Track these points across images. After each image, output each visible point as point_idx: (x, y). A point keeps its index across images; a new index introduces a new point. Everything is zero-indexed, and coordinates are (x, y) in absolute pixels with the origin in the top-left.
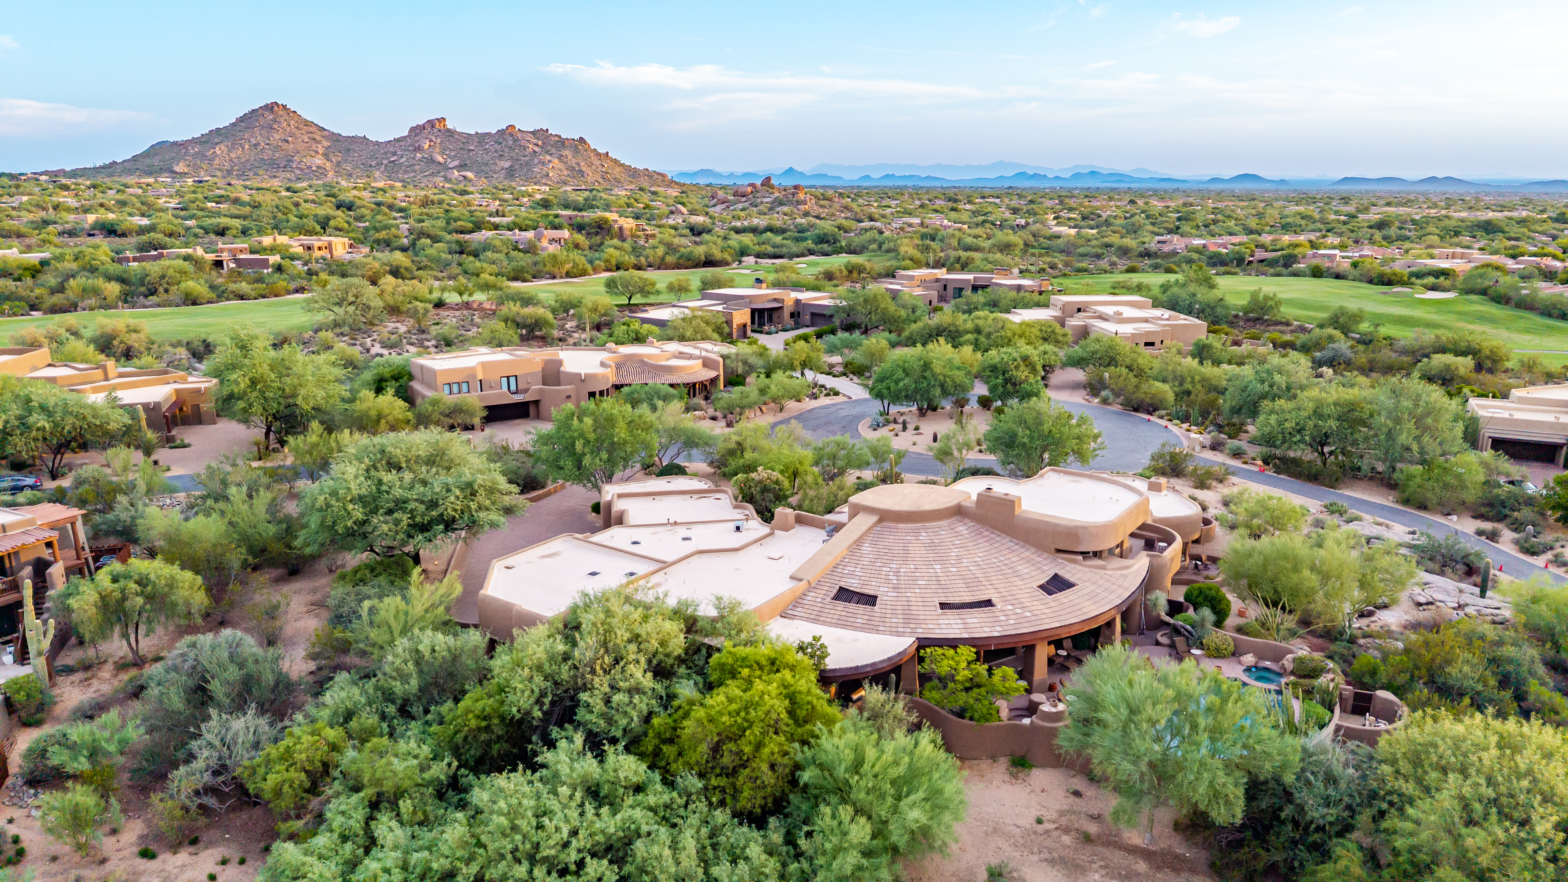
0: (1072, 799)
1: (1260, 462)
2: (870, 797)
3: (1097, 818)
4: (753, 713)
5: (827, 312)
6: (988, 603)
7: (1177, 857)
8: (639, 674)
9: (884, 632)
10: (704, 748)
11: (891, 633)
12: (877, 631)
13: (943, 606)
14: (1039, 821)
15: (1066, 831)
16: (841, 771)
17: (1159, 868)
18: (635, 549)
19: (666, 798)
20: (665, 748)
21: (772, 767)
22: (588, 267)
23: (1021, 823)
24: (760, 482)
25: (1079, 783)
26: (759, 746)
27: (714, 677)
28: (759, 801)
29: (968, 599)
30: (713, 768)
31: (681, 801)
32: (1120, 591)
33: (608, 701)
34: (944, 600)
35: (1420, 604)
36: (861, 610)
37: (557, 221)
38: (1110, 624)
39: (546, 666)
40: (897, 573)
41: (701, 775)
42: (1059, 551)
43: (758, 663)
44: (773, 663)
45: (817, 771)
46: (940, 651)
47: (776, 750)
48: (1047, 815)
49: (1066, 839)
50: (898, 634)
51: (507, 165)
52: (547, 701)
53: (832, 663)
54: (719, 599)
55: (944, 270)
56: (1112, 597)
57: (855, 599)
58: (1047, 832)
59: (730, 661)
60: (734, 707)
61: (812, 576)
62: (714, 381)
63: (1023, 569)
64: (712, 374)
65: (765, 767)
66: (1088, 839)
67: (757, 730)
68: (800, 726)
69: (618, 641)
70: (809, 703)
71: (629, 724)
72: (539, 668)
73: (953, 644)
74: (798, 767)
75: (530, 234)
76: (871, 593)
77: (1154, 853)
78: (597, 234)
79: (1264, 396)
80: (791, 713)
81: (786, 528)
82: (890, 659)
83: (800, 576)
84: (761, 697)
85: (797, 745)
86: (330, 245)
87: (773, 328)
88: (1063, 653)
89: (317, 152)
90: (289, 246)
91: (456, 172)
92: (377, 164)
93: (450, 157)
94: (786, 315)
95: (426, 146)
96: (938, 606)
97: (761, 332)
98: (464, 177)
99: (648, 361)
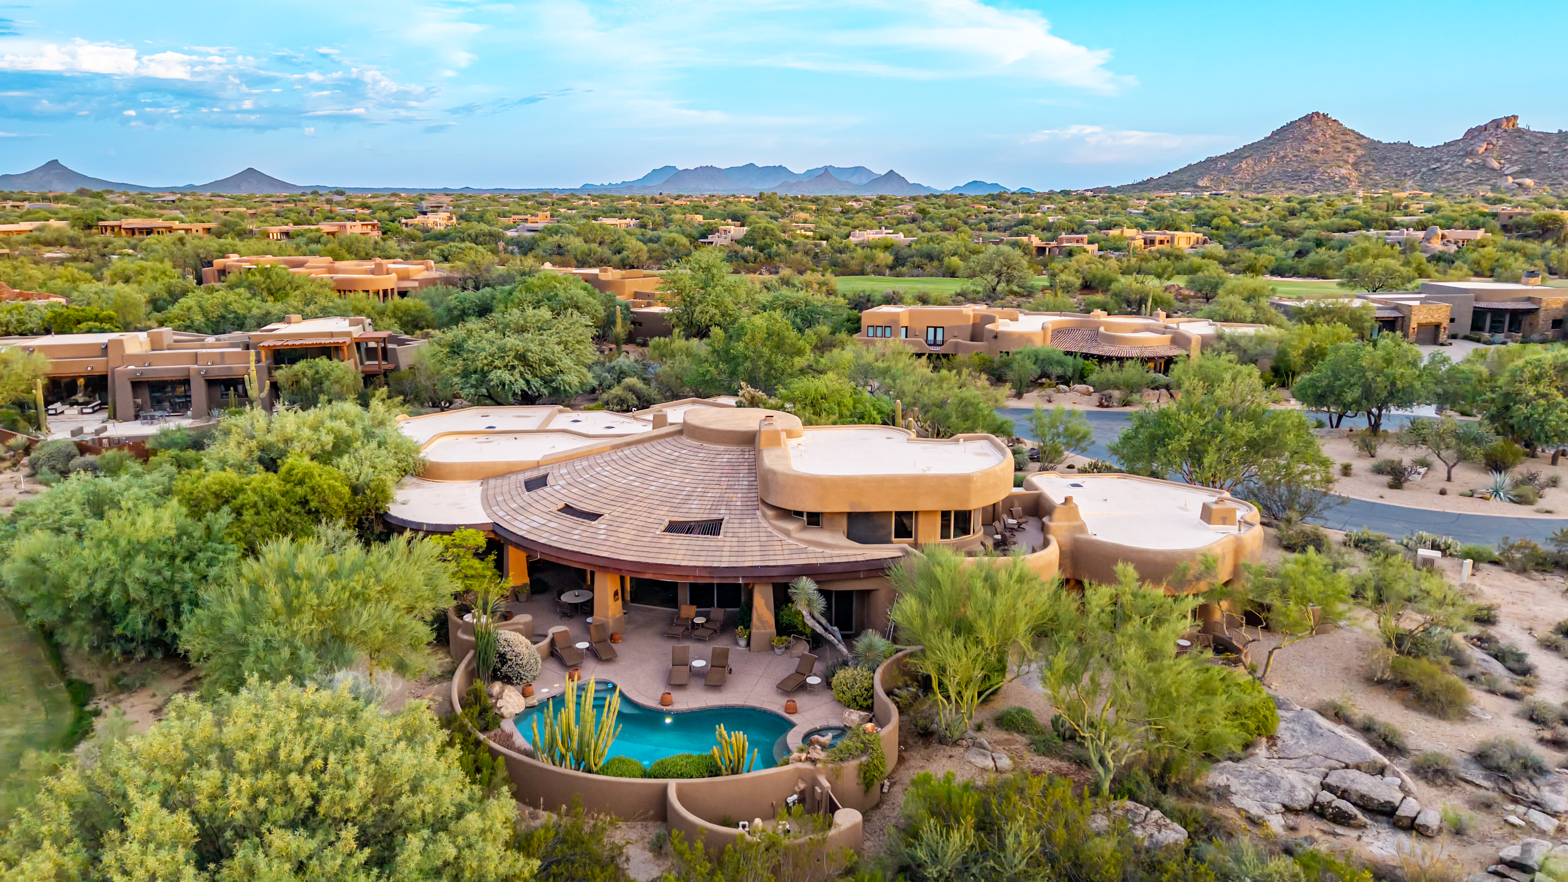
6: (596, 517)
11: (490, 513)
12: (489, 509)
13: (564, 507)
29: (589, 509)
34: (573, 503)
42: (761, 500)
57: (534, 483)
61: (547, 459)
86: (1173, 238)
87: (1500, 337)
88: (700, 620)
89: (1347, 162)
90: (1133, 239)
91: (1510, 179)
92: (1414, 173)
93: (1509, 161)
94: (1543, 320)
95: (1481, 150)
96: (561, 505)
97: (1478, 341)
98: (1520, 185)
99: (1102, 329)
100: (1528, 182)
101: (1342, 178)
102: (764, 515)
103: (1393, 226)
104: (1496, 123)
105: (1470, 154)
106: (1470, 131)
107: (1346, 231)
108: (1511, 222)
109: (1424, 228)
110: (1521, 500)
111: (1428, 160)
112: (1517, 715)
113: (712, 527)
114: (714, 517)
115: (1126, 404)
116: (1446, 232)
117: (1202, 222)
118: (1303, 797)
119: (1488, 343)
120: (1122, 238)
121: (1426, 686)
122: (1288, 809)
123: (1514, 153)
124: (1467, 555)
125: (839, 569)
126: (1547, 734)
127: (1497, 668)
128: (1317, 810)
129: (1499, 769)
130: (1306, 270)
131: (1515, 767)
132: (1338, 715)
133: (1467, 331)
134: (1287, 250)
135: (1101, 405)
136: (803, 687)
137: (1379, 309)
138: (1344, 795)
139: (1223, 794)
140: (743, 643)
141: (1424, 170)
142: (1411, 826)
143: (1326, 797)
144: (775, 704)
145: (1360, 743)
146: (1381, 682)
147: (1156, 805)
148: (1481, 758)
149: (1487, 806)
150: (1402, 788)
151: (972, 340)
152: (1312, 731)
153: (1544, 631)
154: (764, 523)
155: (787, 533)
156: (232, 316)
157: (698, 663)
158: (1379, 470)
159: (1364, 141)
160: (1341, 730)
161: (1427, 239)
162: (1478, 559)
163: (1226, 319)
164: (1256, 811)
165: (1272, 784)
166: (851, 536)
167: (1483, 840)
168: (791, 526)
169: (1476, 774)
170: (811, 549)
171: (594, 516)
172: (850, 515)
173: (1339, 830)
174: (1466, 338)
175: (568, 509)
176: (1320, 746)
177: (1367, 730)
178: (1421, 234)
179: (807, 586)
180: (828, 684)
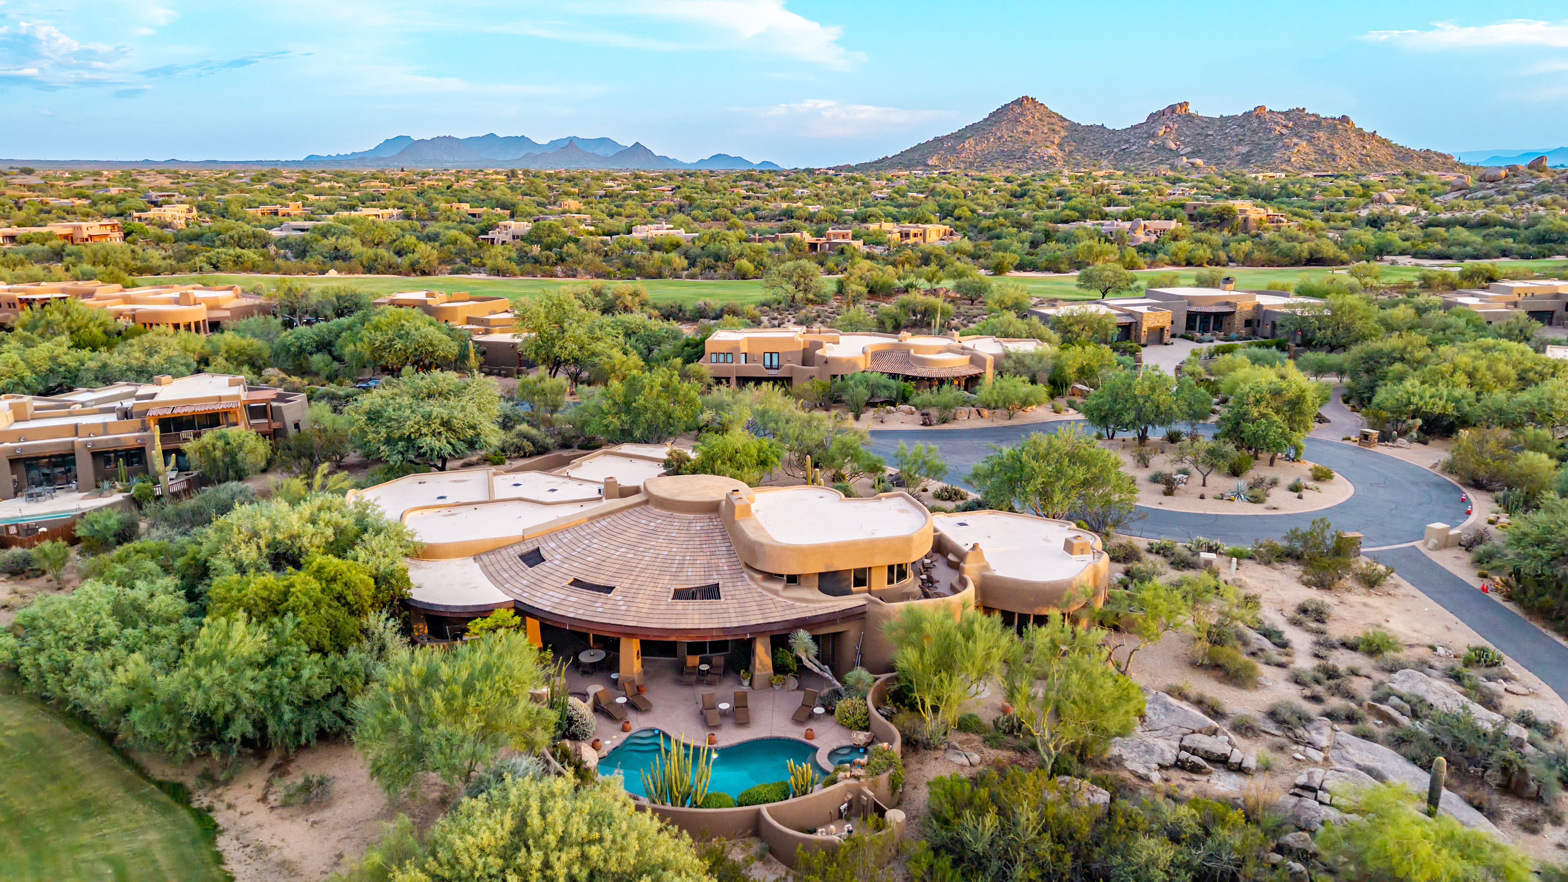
9: (503, 589)
11: (506, 591)
12: (501, 587)
13: (574, 582)
29: (599, 582)
34: (583, 578)
42: (746, 565)
50: (509, 593)
57: (531, 558)
61: (531, 533)
86: (925, 231)
87: (1208, 336)
88: (704, 667)
89: (1053, 143)
90: (890, 232)
91: (1185, 159)
92: (1108, 153)
93: (1184, 143)
94: (1238, 322)
95: (1161, 133)
96: (571, 580)
97: (1192, 339)
98: (1192, 164)
99: (912, 352)
100: (1199, 162)
101: (1050, 157)
102: (752, 578)
103: (1105, 216)
104: (1172, 108)
105: (1153, 136)
106: (1152, 115)
107: (1066, 222)
108: (1195, 212)
109: (1130, 219)
110: (1256, 500)
111: (1119, 141)
112: (1287, 680)
113: (711, 592)
114: (711, 582)
115: (944, 421)
116: (1147, 222)
117: (945, 213)
118: (1170, 758)
119: (1200, 341)
120: (881, 233)
121: (1232, 667)
122: (1161, 767)
123: (1187, 136)
124: (1233, 554)
125: (823, 619)
126: (1308, 692)
127: (1266, 643)
128: (1180, 765)
129: (1285, 722)
130: (1044, 265)
131: (1294, 720)
132: (1182, 695)
133: (1183, 331)
134: (1022, 242)
135: (924, 424)
136: (812, 716)
137: (1118, 315)
138: (1194, 752)
139: (1119, 761)
140: (746, 683)
141: (1116, 150)
142: (1240, 769)
143: (1184, 755)
144: (796, 733)
145: (1196, 712)
146: (1201, 665)
147: (1082, 776)
148: (1272, 715)
149: (1281, 748)
150: (1229, 743)
151: (803, 365)
152: (1167, 708)
153: (1290, 612)
154: (753, 585)
155: (776, 593)
156: (62, 369)
157: (724, 706)
158: (1155, 479)
159: (1066, 123)
160: (1184, 705)
161: (1133, 230)
162: (1239, 556)
163: (1006, 335)
164: (1142, 771)
165: (1149, 750)
166: (822, 589)
167: (1283, 772)
168: (779, 586)
169: (1270, 727)
170: (798, 604)
171: (609, 589)
172: (821, 575)
173: (1195, 777)
174: (1182, 337)
175: (577, 583)
176: (1174, 719)
177: (1199, 703)
178: (1128, 225)
179: (803, 637)
180: (830, 712)
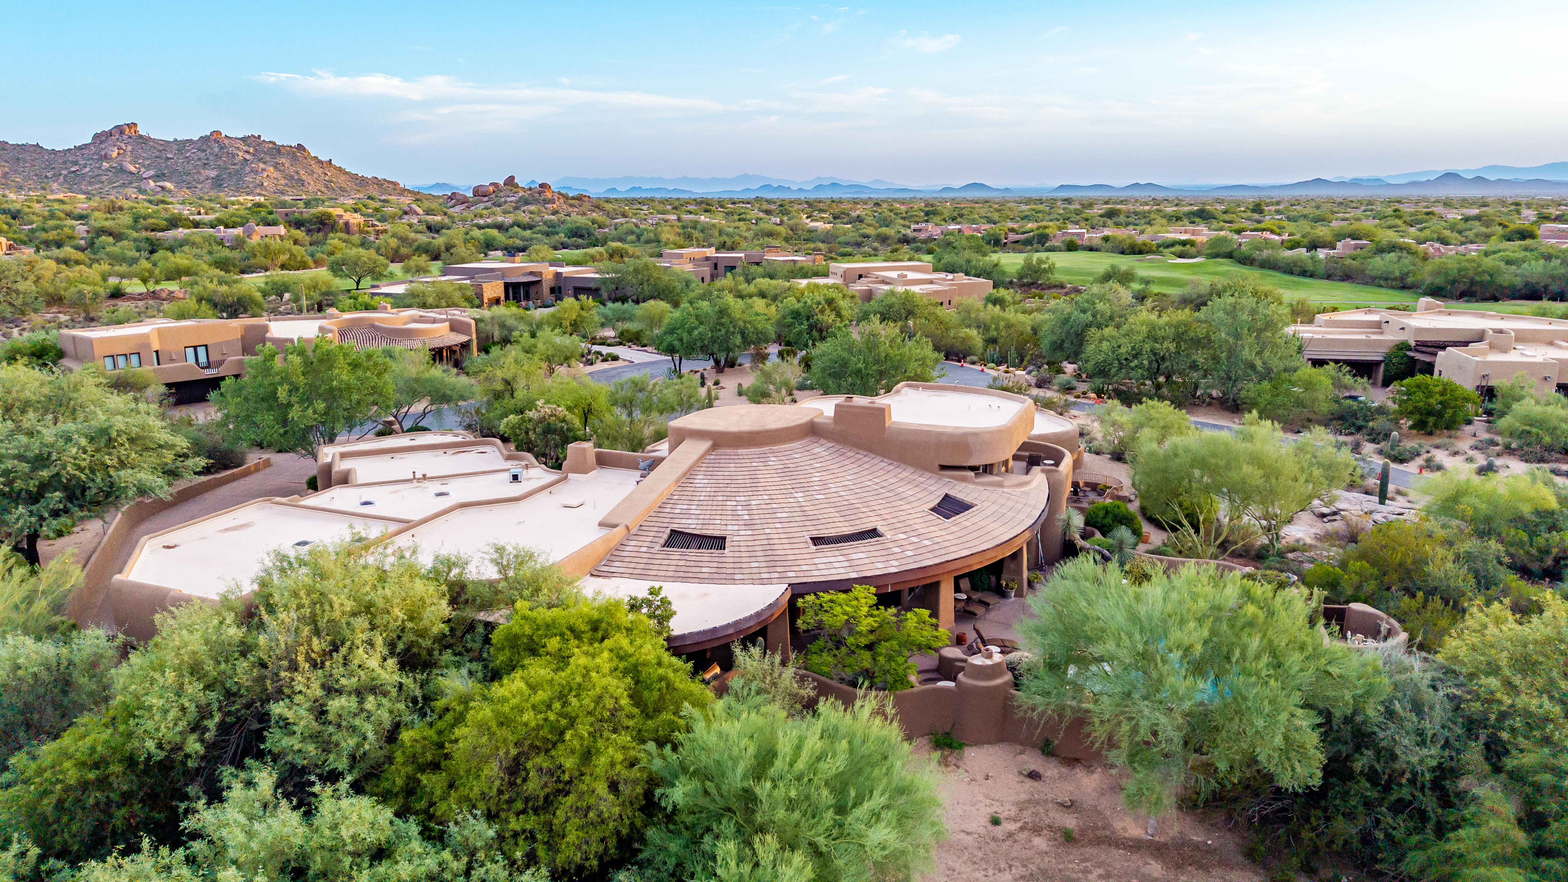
0: (1029, 784)
1: (1093, 395)
2: (797, 815)
3: (1070, 806)
4: (574, 701)
5: (592, 285)
6: (873, 533)
7: (1197, 847)
8: (373, 663)
9: (743, 581)
10: (493, 769)
11: (753, 582)
12: (733, 581)
13: (816, 541)
14: (996, 822)
15: (1036, 830)
16: (736, 779)
17: (1179, 867)
18: (366, 510)
19: (431, 863)
20: (424, 779)
21: (614, 787)
22: (309, 259)
23: (972, 826)
24: (542, 420)
25: (1033, 761)
26: (588, 755)
27: (500, 659)
28: (595, 847)
29: (847, 530)
30: (510, 801)
31: (458, 866)
32: (1028, 509)
33: (321, 713)
34: (815, 534)
35: (1323, 516)
36: (705, 557)
37: (270, 217)
38: (1016, 556)
39: (209, 666)
40: (747, 506)
41: (491, 817)
42: (943, 467)
43: (572, 629)
44: (595, 626)
45: (694, 785)
46: (826, 597)
47: (619, 757)
48: (1006, 811)
49: (1040, 842)
50: (763, 582)
51: (213, 174)
52: (211, 724)
53: (679, 626)
54: (500, 550)
55: (713, 249)
56: (1021, 516)
57: (695, 543)
58: (1010, 835)
59: (528, 630)
60: (541, 696)
61: (630, 519)
62: (465, 346)
63: (907, 491)
64: (464, 338)
65: (602, 788)
66: (1069, 838)
67: (584, 730)
68: (648, 717)
69: (337, 615)
70: (661, 679)
71: (359, 745)
72: (195, 670)
73: (844, 586)
74: (653, 782)
75: (239, 231)
76: (717, 533)
77: (1165, 845)
78: (319, 230)
79: (1089, 325)
80: (636, 698)
81: (582, 469)
82: (758, 614)
83: (614, 521)
84: (586, 675)
85: (651, 746)
88: (962, 596)
91: (151, 182)
92: (56, 176)
93: (143, 165)
95: (114, 155)
96: (809, 541)
99: (380, 325)
100: (168, 185)
104: (119, 129)
105: (105, 158)
106: (97, 135)
111: (64, 163)
123: (145, 159)
140: (1013, 594)
141: (64, 172)
